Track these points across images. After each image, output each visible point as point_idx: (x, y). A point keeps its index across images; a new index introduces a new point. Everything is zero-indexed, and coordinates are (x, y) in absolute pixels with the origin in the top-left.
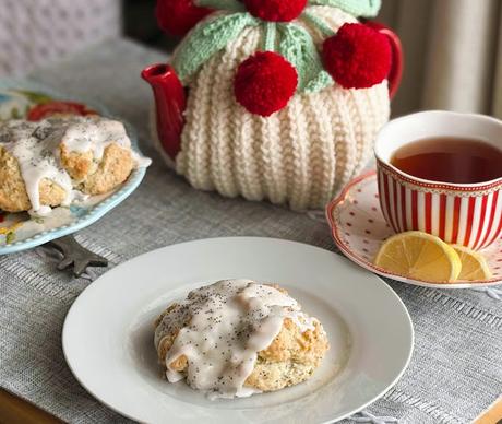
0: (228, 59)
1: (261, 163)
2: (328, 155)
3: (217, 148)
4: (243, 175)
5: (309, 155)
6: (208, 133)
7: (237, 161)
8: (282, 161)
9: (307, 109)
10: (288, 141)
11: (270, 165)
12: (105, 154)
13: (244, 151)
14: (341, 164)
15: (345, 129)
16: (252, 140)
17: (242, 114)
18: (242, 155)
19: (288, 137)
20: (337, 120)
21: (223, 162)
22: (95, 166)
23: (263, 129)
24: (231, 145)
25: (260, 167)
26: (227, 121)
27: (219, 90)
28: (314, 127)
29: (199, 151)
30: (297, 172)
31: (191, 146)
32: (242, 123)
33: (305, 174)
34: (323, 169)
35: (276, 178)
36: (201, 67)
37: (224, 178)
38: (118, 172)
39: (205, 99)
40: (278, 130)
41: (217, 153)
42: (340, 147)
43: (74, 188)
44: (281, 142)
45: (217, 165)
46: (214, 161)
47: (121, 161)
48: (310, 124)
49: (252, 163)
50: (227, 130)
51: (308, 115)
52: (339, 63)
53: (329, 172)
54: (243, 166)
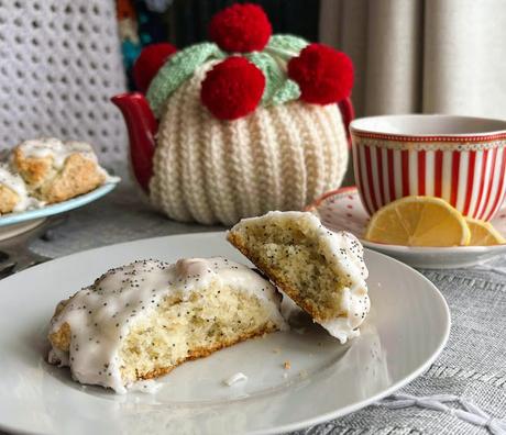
0: (196, 81)
1: (233, 175)
2: (299, 164)
3: (188, 163)
4: (216, 189)
5: (281, 166)
6: (179, 149)
7: (209, 173)
8: (255, 171)
9: (276, 122)
10: (259, 150)
11: (241, 175)
12: (66, 162)
13: (214, 162)
14: (312, 179)
15: (314, 143)
16: (222, 152)
17: (211, 126)
18: (214, 166)
19: (259, 146)
20: (305, 134)
21: (194, 177)
22: (55, 172)
23: (234, 139)
24: (202, 158)
25: (232, 179)
26: (196, 136)
27: (188, 108)
28: (284, 137)
29: (170, 169)
30: (270, 181)
31: (162, 164)
32: (211, 135)
33: (278, 185)
34: (295, 180)
35: (249, 189)
36: (171, 95)
37: (196, 196)
38: (79, 178)
39: (174, 118)
40: (248, 140)
41: (188, 168)
42: (310, 161)
43: (29, 195)
44: (252, 153)
45: (189, 182)
46: (185, 177)
47: (83, 170)
48: (280, 135)
49: (224, 176)
50: (197, 145)
51: (277, 128)
52: (305, 71)
53: (301, 183)
54: (214, 179)
